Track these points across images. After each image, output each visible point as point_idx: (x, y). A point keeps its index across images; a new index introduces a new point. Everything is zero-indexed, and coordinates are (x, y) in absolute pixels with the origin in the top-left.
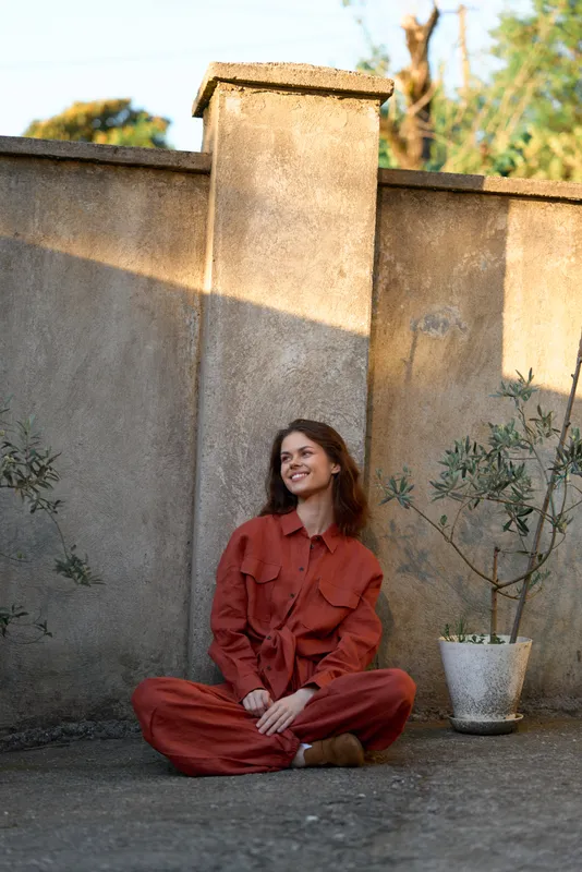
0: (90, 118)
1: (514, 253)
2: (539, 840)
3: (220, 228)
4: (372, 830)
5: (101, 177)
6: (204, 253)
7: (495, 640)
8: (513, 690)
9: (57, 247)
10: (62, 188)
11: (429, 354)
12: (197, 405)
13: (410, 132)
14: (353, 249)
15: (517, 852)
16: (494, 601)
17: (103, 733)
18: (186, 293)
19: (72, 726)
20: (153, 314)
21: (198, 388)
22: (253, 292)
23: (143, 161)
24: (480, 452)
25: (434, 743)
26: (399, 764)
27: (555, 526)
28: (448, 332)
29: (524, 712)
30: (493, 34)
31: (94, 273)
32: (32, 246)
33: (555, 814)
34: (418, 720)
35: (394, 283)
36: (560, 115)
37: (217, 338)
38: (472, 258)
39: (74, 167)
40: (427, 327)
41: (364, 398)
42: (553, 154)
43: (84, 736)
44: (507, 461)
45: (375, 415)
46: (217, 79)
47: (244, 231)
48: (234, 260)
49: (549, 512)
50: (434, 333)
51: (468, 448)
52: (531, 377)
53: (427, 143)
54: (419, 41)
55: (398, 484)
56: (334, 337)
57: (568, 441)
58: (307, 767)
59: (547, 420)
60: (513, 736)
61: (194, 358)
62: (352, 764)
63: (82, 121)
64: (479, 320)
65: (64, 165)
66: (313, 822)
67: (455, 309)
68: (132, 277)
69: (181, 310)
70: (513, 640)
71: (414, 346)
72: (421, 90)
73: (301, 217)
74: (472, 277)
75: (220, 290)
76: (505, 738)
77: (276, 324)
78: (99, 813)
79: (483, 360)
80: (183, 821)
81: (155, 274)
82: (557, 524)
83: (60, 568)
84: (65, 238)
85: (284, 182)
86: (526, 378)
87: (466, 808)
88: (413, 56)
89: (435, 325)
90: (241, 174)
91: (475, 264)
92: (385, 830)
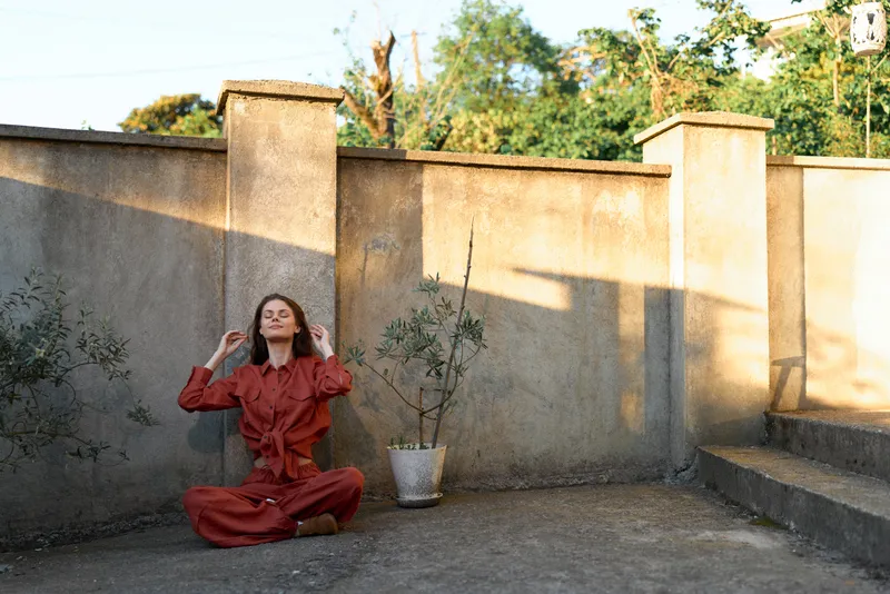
0: (172, 107)
1: (428, 199)
2: (440, 577)
3: (234, 187)
4: (333, 577)
5: (154, 156)
6: (225, 205)
7: (422, 447)
8: (436, 477)
9: (125, 203)
10: (128, 164)
11: (376, 265)
12: (224, 304)
13: (379, 115)
14: (323, 200)
15: (424, 586)
16: (421, 422)
17: (168, 522)
18: (213, 231)
19: (147, 518)
20: (192, 244)
21: (224, 292)
22: (258, 229)
23: (183, 145)
24: (408, 327)
25: (384, 516)
26: (360, 531)
27: (457, 372)
28: (387, 251)
29: (444, 492)
30: (435, 50)
31: (150, 219)
32: (109, 202)
33: (452, 559)
34: (377, 501)
35: (351, 220)
36: (479, 102)
37: (235, 259)
38: (401, 202)
39: (135, 150)
40: (374, 248)
41: (333, 295)
42: (476, 127)
43: (155, 524)
44: (425, 332)
45: (342, 305)
46: (228, 91)
47: (250, 189)
48: (244, 208)
49: (453, 364)
50: (378, 251)
51: (400, 325)
52: (438, 278)
53: (391, 121)
54: (383, 56)
55: (354, 351)
56: (313, 256)
57: (463, 319)
58: (300, 537)
59: (448, 306)
60: (436, 508)
61: (221, 273)
62: (331, 533)
63: (167, 109)
64: (407, 242)
65: (128, 149)
66: (297, 574)
67: (390, 235)
68: (177, 221)
69: (210, 242)
70: (434, 447)
71: (366, 260)
72: (384, 88)
73: (288, 178)
74: (401, 214)
75: (236, 228)
76: (431, 509)
77: (274, 249)
78: (158, 576)
79: (410, 267)
80: (211, 579)
81: (193, 219)
82: (459, 370)
83: (130, 415)
84: (130, 197)
85: (276, 157)
86: (435, 279)
87: (398, 558)
88: (378, 66)
89: (379, 246)
90: (247, 153)
91: (403, 206)
92: (343, 576)
